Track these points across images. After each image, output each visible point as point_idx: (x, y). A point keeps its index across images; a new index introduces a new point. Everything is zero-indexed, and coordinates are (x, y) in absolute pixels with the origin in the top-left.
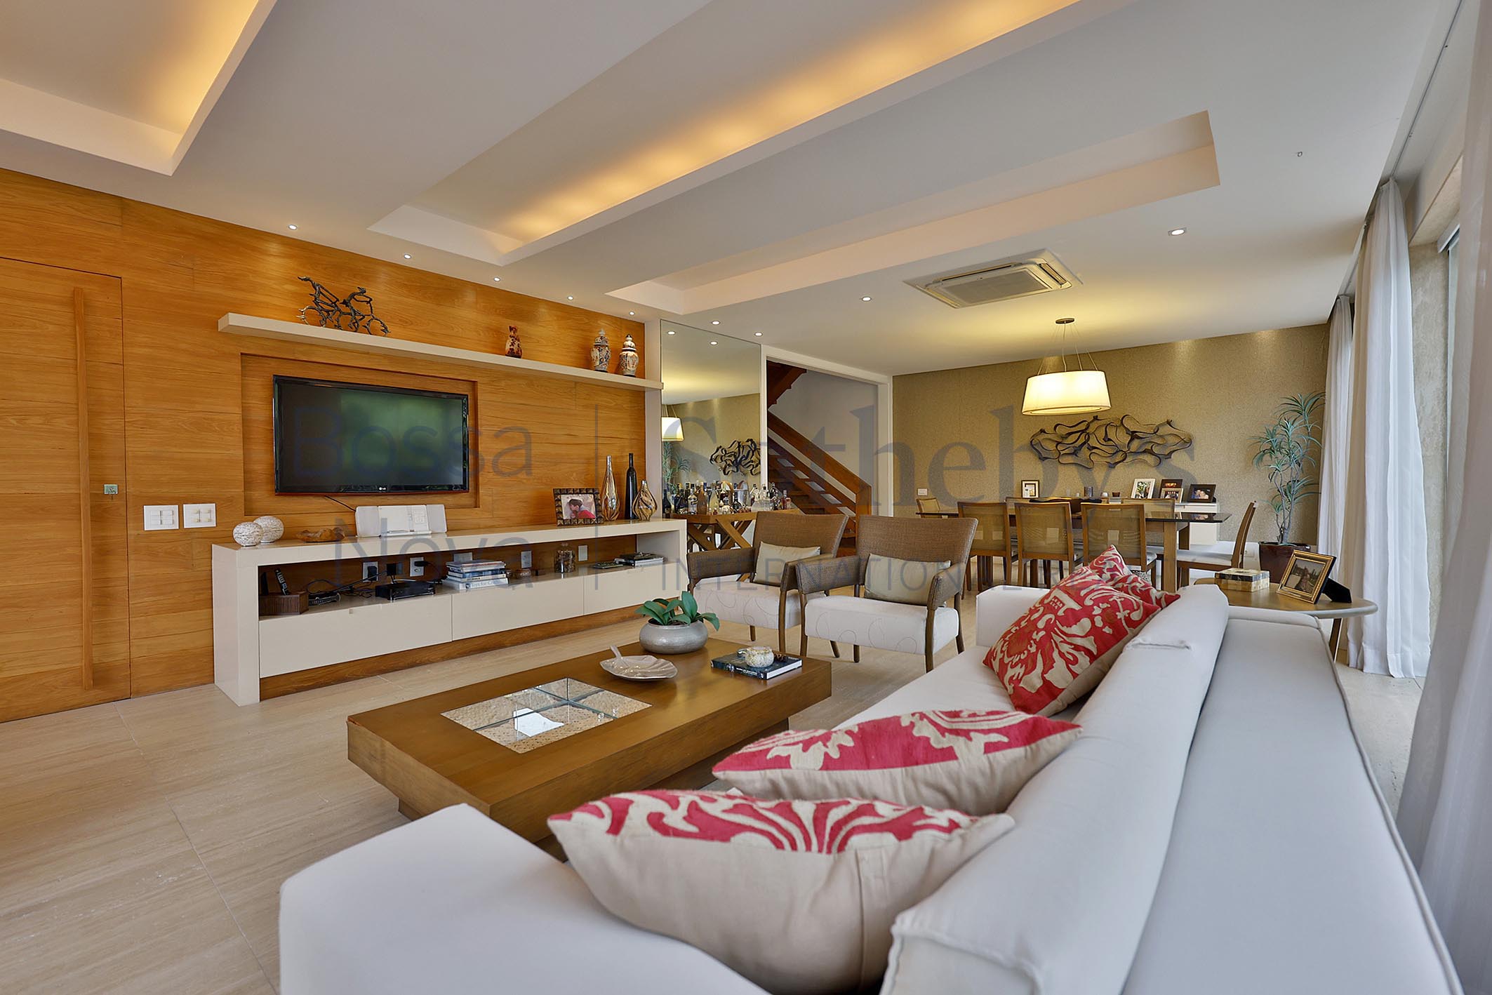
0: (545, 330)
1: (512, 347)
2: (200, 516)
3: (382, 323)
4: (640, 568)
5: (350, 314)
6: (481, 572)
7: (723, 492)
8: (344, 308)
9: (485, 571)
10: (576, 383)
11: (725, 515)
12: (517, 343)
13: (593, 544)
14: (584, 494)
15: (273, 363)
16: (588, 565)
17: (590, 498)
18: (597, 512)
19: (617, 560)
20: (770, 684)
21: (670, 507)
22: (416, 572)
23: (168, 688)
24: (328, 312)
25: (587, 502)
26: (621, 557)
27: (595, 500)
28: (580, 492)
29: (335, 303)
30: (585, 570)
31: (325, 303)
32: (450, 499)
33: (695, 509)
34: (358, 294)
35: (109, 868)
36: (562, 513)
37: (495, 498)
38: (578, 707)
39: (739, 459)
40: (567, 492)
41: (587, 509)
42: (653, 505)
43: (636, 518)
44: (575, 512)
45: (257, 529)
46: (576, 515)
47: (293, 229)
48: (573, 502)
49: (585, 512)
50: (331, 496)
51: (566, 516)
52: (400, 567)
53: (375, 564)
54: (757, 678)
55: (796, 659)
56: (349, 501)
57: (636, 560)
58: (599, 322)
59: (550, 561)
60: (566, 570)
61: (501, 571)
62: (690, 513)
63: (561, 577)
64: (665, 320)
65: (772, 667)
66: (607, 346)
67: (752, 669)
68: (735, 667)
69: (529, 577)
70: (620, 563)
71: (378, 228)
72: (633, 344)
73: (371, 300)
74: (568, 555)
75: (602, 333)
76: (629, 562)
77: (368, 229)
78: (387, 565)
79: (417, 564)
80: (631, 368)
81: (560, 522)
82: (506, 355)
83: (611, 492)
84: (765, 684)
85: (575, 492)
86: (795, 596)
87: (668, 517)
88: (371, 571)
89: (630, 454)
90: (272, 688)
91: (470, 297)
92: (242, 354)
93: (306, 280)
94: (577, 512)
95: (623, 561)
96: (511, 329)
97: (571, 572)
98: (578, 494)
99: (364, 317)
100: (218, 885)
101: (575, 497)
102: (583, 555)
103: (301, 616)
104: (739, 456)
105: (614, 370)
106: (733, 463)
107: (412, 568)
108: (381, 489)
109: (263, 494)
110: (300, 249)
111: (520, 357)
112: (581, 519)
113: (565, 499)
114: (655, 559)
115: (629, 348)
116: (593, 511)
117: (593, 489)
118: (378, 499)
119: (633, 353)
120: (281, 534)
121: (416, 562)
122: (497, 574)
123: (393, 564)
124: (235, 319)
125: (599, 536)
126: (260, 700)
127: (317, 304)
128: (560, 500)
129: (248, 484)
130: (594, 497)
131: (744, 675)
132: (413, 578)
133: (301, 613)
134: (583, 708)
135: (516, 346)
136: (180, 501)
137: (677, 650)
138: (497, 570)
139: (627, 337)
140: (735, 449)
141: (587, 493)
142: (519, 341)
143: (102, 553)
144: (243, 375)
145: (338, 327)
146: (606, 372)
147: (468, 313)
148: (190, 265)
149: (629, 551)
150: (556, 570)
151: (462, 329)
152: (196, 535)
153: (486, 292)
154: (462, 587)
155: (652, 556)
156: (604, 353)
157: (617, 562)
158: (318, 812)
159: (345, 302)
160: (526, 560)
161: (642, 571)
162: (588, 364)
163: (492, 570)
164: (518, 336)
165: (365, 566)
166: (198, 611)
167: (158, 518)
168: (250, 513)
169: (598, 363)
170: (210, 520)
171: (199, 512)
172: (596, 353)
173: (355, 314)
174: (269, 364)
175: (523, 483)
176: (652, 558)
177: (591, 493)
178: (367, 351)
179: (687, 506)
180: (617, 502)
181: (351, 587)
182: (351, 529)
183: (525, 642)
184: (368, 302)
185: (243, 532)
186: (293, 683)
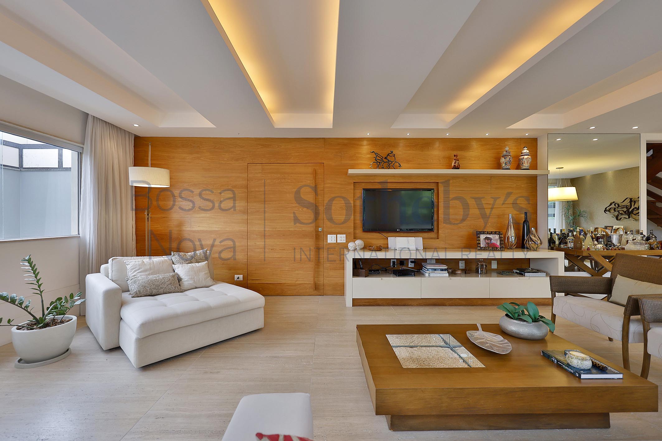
0: (475, 152)
1: (455, 164)
2: (342, 238)
3: (399, 163)
4: (528, 278)
5: (387, 162)
6: (436, 269)
7: (598, 235)
8: (385, 160)
9: (437, 269)
10: (491, 177)
11: (597, 251)
12: (457, 162)
13: (500, 261)
14: (494, 234)
15: (363, 184)
16: (496, 271)
17: (497, 237)
18: (501, 244)
19: (515, 271)
20: (583, 384)
21: (555, 242)
22: (411, 265)
23: (333, 295)
24: (379, 163)
25: (495, 239)
26: (517, 269)
27: (500, 237)
28: (491, 233)
29: (382, 159)
30: (495, 274)
31: (379, 160)
32: (426, 235)
33: (572, 245)
34: (390, 153)
35: (295, 352)
36: (480, 244)
37: (446, 235)
38: (453, 351)
39: (630, 210)
40: (484, 233)
41: (495, 242)
42: (539, 242)
43: (529, 249)
44: (488, 243)
45: (354, 245)
46: (488, 245)
47: (368, 135)
48: (487, 238)
49: (494, 244)
50: (381, 232)
51: (482, 245)
52: (405, 262)
53: (395, 260)
54: (573, 374)
55: (616, 372)
56: (385, 234)
57: (526, 272)
58: (506, 143)
59: (474, 267)
60: (481, 273)
61: (445, 270)
62: (569, 248)
63: (478, 277)
64: (550, 134)
65: (588, 371)
66: (510, 155)
67: (569, 367)
68: (558, 361)
69: (460, 274)
70: (516, 273)
71: (394, 127)
72: (528, 151)
73: (395, 155)
74: (482, 265)
75: (507, 149)
76: (521, 273)
77: (391, 128)
78: (400, 261)
79: (412, 262)
80: (526, 165)
81: (479, 248)
82: (453, 169)
83: (512, 234)
84: (580, 382)
85: (488, 233)
86: (637, 321)
87: (552, 249)
88: (394, 263)
89: (525, 213)
90: (357, 303)
91: (437, 145)
92: (354, 182)
93: (372, 152)
94: (489, 244)
95: (518, 271)
96: (455, 156)
97: (484, 274)
98: (490, 234)
99: (392, 162)
100: (313, 372)
101: (488, 236)
102: (494, 266)
103: (366, 278)
104: (630, 208)
105: (515, 167)
106: (625, 212)
107: (410, 263)
108: (398, 230)
109: (359, 231)
110: (373, 141)
111: (458, 168)
112: (491, 247)
113: (482, 237)
114: (539, 273)
115: (525, 154)
116: (498, 244)
117: (499, 232)
118: (397, 234)
119: (527, 156)
120: (363, 246)
121: (411, 261)
122: (443, 271)
123: (402, 262)
124: (351, 171)
125: (502, 258)
126: (353, 306)
127: (376, 160)
128: (480, 237)
129: (355, 228)
130: (499, 236)
131: (563, 368)
132: (410, 268)
133: (365, 277)
134: (455, 352)
135: (457, 163)
136: (337, 234)
137: (522, 336)
138: (443, 269)
139: (524, 148)
140: (627, 203)
141: (495, 234)
142: (458, 161)
143: (318, 249)
144: (354, 189)
145: (383, 168)
146: (510, 169)
147: (436, 152)
148: (341, 155)
149: (524, 266)
150: (476, 272)
151: (432, 160)
152: (341, 245)
153: (444, 141)
154: (427, 275)
155: (538, 271)
156: (508, 159)
157: (515, 272)
158: (348, 358)
159: (385, 158)
160: (462, 265)
161: (529, 279)
162: (499, 167)
163: (440, 269)
164: (458, 159)
165: (392, 260)
166: (340, 271)
167: (331, 239)
168: (355, 238)
169: (504, 165)
170: (344, 240)
171: (341, 237)
172: (503, 160)
173: (389, 162)
174: (362, 185)
175: (461, 228)
176: (538, 273)
177: (498, 234)
178: (394, 176)
179: (566, 243)
180: (515, 239)
181: (386, 269)
182: (386, 246)
183: (456, 306)
184: (394, 156)
185: (351, 245)
186: (363, 302)
